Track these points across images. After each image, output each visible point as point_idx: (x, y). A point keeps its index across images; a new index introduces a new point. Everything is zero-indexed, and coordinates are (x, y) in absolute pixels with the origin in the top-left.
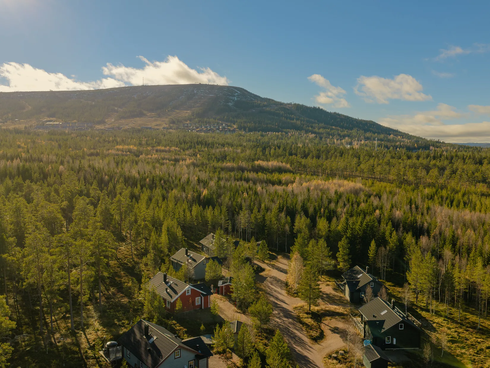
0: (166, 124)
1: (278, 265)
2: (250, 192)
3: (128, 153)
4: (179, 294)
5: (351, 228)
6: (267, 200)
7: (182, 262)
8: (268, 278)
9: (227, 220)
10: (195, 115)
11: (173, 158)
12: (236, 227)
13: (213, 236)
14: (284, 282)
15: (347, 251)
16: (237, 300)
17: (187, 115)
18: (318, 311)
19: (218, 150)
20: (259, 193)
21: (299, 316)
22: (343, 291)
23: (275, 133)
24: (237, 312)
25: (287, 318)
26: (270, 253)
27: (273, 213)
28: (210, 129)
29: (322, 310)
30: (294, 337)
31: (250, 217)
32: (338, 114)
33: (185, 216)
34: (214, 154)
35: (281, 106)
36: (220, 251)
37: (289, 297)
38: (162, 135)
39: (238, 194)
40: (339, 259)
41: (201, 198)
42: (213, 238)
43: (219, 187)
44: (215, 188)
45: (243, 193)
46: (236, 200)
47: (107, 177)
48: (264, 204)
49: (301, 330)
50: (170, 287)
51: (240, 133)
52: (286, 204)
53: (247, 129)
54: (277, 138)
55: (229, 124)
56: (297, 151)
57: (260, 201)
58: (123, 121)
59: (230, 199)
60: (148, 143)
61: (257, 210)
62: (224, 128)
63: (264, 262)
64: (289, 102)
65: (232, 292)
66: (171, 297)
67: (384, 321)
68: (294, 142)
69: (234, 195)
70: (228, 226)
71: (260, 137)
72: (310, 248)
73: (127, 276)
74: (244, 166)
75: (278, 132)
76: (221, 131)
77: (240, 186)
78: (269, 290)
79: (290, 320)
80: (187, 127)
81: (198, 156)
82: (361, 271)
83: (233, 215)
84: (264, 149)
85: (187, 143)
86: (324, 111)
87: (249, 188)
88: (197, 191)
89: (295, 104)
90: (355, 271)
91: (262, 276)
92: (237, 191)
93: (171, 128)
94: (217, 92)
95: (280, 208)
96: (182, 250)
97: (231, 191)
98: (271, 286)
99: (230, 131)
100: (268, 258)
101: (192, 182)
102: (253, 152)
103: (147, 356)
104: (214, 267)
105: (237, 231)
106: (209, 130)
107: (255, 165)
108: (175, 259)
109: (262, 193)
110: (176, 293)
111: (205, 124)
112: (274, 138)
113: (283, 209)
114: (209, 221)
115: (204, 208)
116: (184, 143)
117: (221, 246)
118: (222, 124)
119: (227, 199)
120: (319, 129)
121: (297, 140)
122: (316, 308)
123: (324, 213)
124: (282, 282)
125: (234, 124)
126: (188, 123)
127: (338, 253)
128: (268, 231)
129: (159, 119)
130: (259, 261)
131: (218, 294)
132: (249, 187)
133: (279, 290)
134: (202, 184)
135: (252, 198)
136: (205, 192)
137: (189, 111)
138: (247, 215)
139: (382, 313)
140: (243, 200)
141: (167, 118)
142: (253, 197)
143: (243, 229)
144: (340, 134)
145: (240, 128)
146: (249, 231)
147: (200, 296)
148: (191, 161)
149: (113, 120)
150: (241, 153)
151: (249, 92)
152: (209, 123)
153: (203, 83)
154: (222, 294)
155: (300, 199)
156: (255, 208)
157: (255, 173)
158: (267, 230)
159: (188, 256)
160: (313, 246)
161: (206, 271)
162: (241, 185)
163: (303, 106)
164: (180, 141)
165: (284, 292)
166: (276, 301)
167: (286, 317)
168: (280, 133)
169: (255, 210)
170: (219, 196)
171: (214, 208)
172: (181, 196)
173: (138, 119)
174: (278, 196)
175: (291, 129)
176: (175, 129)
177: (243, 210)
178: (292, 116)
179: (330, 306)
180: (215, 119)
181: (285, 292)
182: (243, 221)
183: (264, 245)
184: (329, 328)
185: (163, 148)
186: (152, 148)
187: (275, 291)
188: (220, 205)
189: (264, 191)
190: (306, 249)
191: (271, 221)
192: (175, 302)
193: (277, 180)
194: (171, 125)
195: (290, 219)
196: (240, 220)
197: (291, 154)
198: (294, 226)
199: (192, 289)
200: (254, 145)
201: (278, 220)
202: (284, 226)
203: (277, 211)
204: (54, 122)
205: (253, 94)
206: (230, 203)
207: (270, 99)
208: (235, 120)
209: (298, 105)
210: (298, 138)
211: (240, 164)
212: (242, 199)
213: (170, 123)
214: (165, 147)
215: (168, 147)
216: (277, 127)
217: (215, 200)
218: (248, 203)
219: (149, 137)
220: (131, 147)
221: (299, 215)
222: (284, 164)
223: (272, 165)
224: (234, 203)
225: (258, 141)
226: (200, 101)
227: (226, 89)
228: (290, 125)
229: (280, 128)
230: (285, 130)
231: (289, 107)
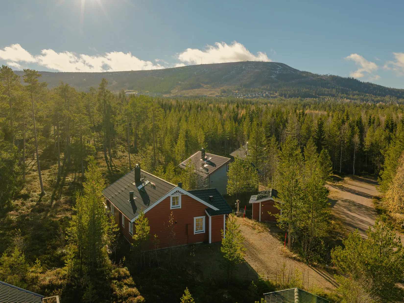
0: (218, 93)
1: (350, 187)
10: (243, 86)
16: (291, 230)
17: (236, 86)
23: (312, 98)
24: (290, 258)
28: (255, 97)
32: (372, 84)
35: (318, 77)
41: (238, 118)
51: (281, 98)
53: (288, 96)
55: (271, 92)
58: (184, 91)
62: (267, 95)
64: (325, 74)
65: (278, 211)
76: (264, 98)
78: (347, 219)
80: (236, 95)
84: (304, 106)
86: (358, 81)
88: (234, 112)
89: (331, 76)
93: (222, 96)
94: (262, 67)
96: (198, 154)
98: (349, 212)
99: (272, 97)
108: (185, 166)
110: (146, 201)
111: (251, 92)
112: (312, 102)
118: (265, 93)
120: (354, 95)
125: (276, 93)
126: (236, 92)
129: (213, 89)
131: (250, 218)
134: (240, 109)
137: (237, 83)
141: (219, 89)
144: (373, 100)
145: (281, 95)
147: (205, 214)
149: (177, 91)
152: (255, 91)
154: (257, 219)
159: (204, 160)
161: (228, 177)
163: (338, 77)
168: (317, 99)
173: (197, 90)
175: (327, 96)
176: (225, 96)
178: (329, 85)
180: (260, 89)
187: (362, 221)
194: (223, 94)
199: (184, 197)
204: (132, 92)
205: (293, 68)
207: (308, 72)
208: (277, 89)
209: (334, 76)
212: (287, 117)
213: (222, 92)
216: (314, 94)
226: (247, 75)
227: (269, 65)
228: (326, 93)
229: (317, 95)
230: (321, 97)
231: (325, 78)
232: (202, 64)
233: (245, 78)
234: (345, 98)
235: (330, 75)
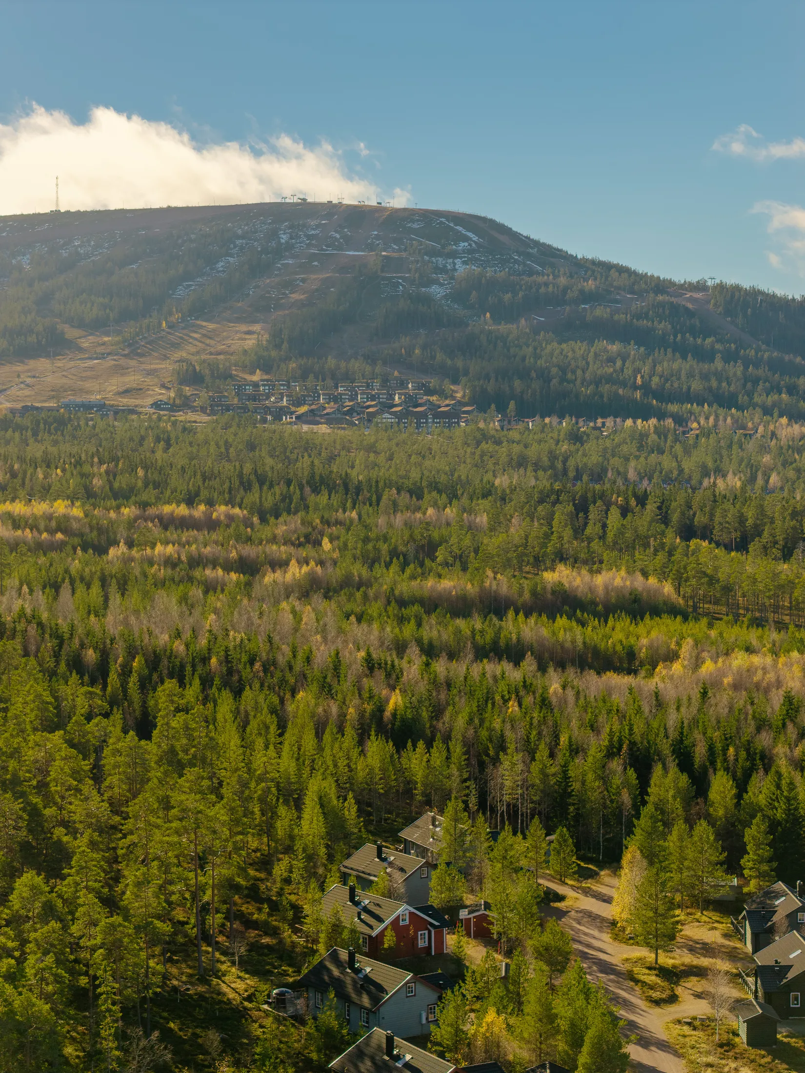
0: (163, 386)
1: (600, 890)
2: (528, 700)
3: (59, 536)
4: (387, 922)
5: (786, 797)
6: (575, 723)
7: (369, 874)
8: (573, 913)
9: (465, 781)
10: (285, 346)
11: (234, 554)
12: (489, 799)
13: (434, 820)
14: (608, 919)
15: (767, 852)
16: (503, 940)
17: (250, 342)
18: (674, 967)
19: (399, 520)
20: (554, 700)
21: (632, 971)
22: (743, 938)
23: (629, 422)
25: (607, 974)
26: (582, 864)
27: (590, 759)
28: (352, 409)
29: (683, 965)
30: (616, 999)
31: (529, 772)
33: (351, 771)
34: (386, 539)
35: (660, 298)
36: (456, 852)
37: (616, 944)
38: (158, 440)
39: (493, 704)
40: (746, 872)
41: (385, 719)
42: (434, 825)
43: (434, 682)
44: (422, 688)
45: (506, 701)
46: (487, 724)
47: (91, 652)
48: (567, 736)
49: (631, 990)
50: (366, 910)
51: (482, 425)
52: (631, 735)
53: (512, 405)
54: (640, 448)
55: (433, 382)
56: (712, 516)
57: (556, 725)
59: (470, 721)
60: (116, 485)
61: (546, 753)
62: (412, 401)
63: (564, 883)
64: (693, 278)
65: (491, 924)
66: (371, 927)
67: (791, 966)
68: (710, 465)
69: (481, 709)
70: (467, 795)
71: (565, 447)
72: (672, 842)
73: (248, 902)
74: (504, 590)
75: (645, 419)
76: (399, 416)
77: (495, 678)
78: (571, 933)
79: (612, 977)
80: (254, 398)
81: (326, 545)
82: (785, 891)
83: (482, 765)
84: (582, 507)
85: (271, 486)
87: (525, 686)
88: (371, 697)
89: (721, 287)
90: (773, 892)
91: (558, 909)
92: (489, 697)
93: (186, 404)
94: (377, 237)
95: (611, 745)
96: (369, 849)
97: (471, 694)
98: (576, 926)
99: (437, 414)
100: (574, 873)
101: (349, 667)
102: (537, 529)
103: (359, 994)
104: (448, 881)
105: (493, 810)
106: (351, 412)
107: (544, 588)
108: (352, 869)
109: (563, 701)
110: (380, 920)
111: (329, 382)
112: (625, 449)
113: (620, 749)
114: (416, 783)
115: (400, 746)
116: (261, 483)
117: (459, 838)
118: (403, 384)
119: (461, 722)
121: (724, 452)
122: (671, 962)
123: (737, 760)
124: (603, 920)
125: (455, 382)
126: (256, 378)
127: (746, 857)
128: (578, 809)
129: (132, 363)
130: (549, 880)
132: (525, 682)
133: (596, 933)
134: (380, 675)
135: (532, 718)
136: (395, 701)
137: (257, 327)
138: (520, 767)
139: (792, 956)
140: (508, 726)
141: (166, 358)
142: (535, 715)
143: (508, 805)
146: (525, 808)
147: (428, 929)
148: (305, 569)
150: (492, 529)
151: (515, 236)
152: (348, 377)
153: (318, 200)
155: (673, 718)
156: (542, 746)
157: (544, 618)
158: (574, 804)
159: (383, 860)
160: (681, 839)
161: (430, 890)
162: (498, 673)
163: (755, 293)
164: (241, 475)
165: (606, 937)
166: (586, 950)
167: (602, 972)
168: (653, 421)
169: (542, 753)
170: (438, 712)
171: (429, 745)
172: (325, 711)
174: (609, 712)
175: (701, 403)
176: (203, 410)
177: (509, 751)
178: (709, 341)
179: (702, 959)
180: (371, 360)
181: (610, 935)
182: (508, 783)
183: (565, 841)
184: (692, 992)
185: (182, 510)
186: (138, 512)
188: (447, 738)
189: (570, 694)
190: (661, 842)
191: (583, 783)
192: (382, 934)
193: (619, 648)
194: (187, 390)
195: (635, 776)
196: (500, 780)
197: (688, 532)
198: (648, 794)
199: (411, 913)
200: (541, 492)
201: (605, 780)
202: (619, 794)
203: (599, 755)
205: (537, 243)
206: (471, 731)
207: (607, 267)
208: (460, 363)
209: (737, 288)
210: (730, 446)
211: (487, 584)
212: (504, 721)
213: (183, 381)
214: (190, 502)
215: (202, 507)
216: (638, 396)
217: (428, 725)
218: (521, 733)
219: (115, 459)
220: (60, 507)
221: (660, 766)
222: (652, 581)
223: (606, 587)
224: (484, 734)
225: (559, 466)
226: (303, 280)
227: (415, 226)
228: (696, 385)
229: (654, 398)
230: (673, 408)
231: (692, 300)
232: (58, 212)
233: (295, 296)
234: (781, 416)
235: (718, 281)
